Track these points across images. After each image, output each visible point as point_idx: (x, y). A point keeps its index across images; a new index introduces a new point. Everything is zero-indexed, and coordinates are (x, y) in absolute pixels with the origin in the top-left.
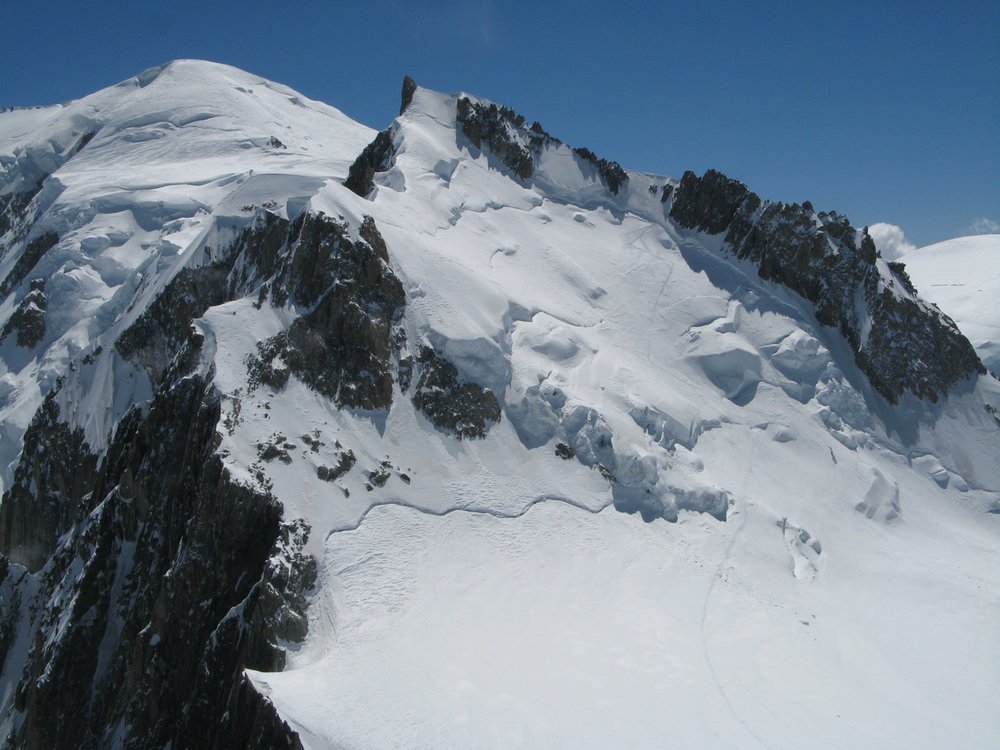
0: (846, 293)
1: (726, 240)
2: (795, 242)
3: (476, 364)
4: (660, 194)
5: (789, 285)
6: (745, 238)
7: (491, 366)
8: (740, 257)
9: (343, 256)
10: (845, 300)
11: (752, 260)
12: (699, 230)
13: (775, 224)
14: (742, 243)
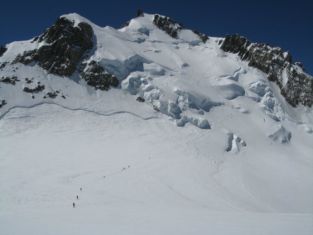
0: (279, 71)
1: (238, 55)
2: (262, 55)
3: (112, 68)
4: (218, 42)
5: (258, 68)
6: (245, 54)
7: (119, 70)
8: (242, 60)
9: (69, 30)
10: (278, 73)
11: (247, 61)
12: (230, 53)
13: (255, 49)
14: (244, 56)
